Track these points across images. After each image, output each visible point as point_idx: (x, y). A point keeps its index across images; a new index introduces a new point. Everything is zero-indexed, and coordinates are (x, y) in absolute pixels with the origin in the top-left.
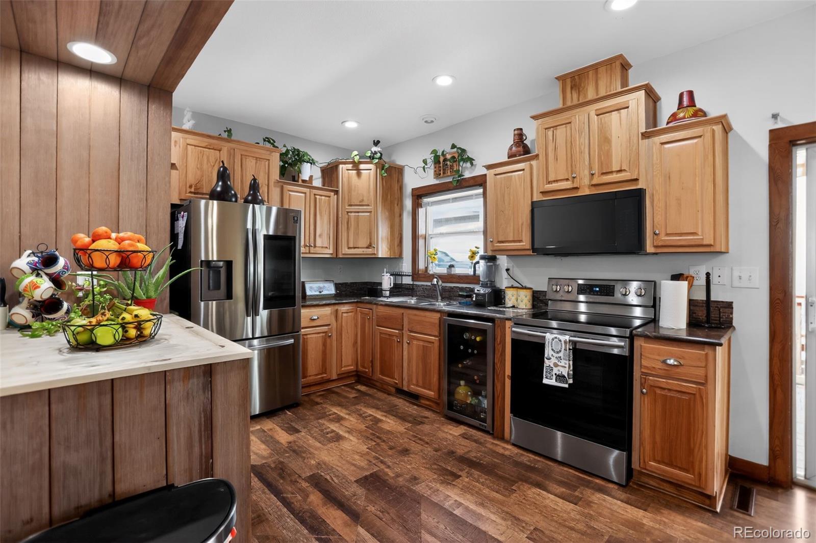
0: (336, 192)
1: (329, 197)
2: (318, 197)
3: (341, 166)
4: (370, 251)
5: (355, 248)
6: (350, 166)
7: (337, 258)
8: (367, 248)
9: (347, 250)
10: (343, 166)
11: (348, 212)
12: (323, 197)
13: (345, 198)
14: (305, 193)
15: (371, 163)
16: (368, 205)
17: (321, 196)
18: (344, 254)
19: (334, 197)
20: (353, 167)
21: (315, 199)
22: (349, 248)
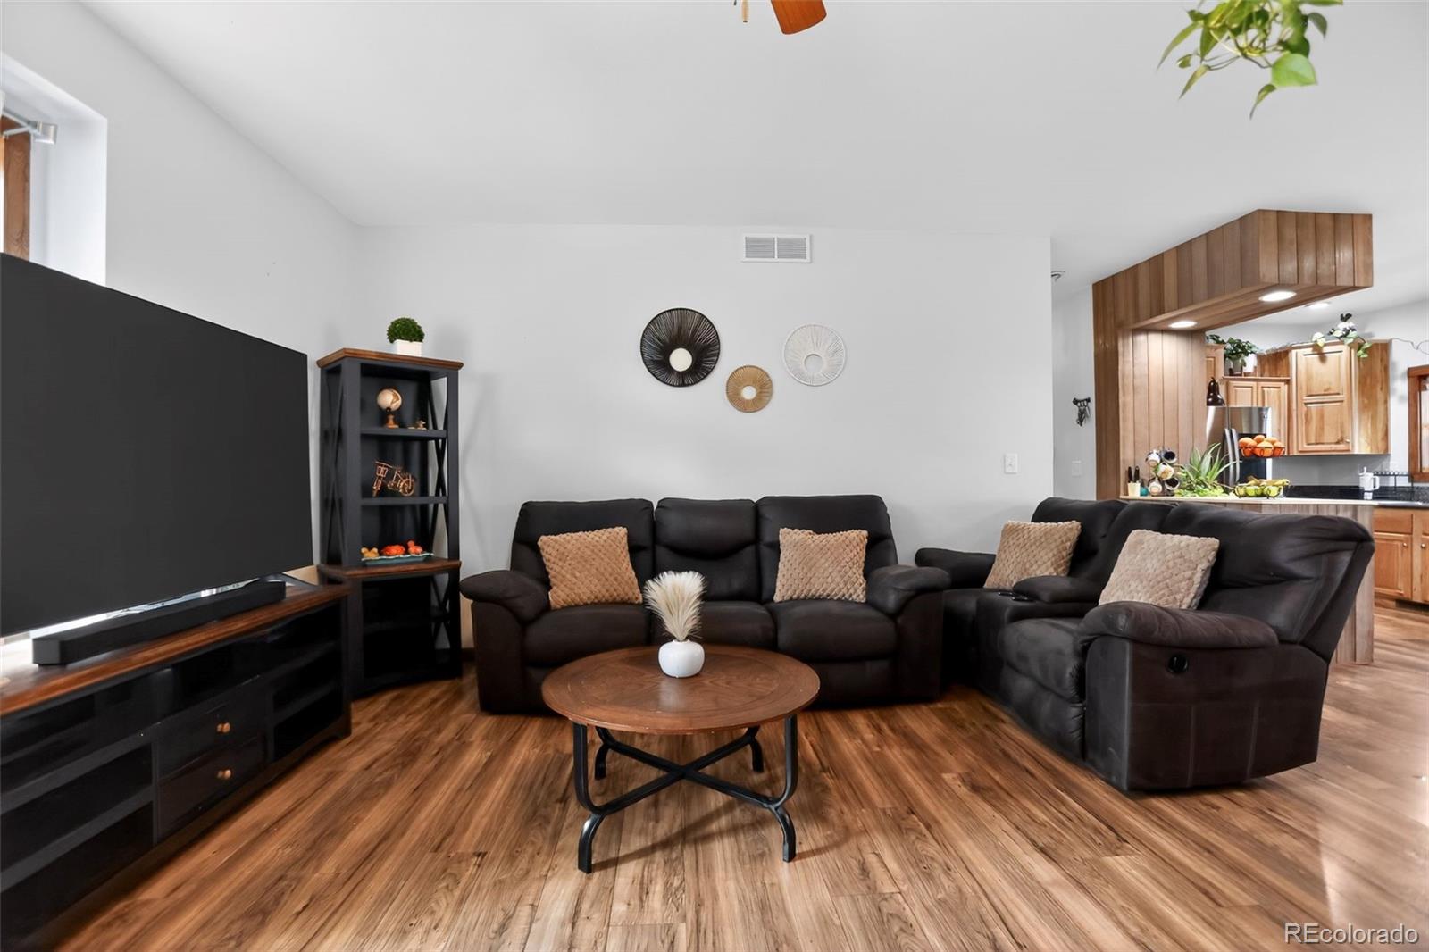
0: (1288, 382)
1: (1279, 388)
2: (1265, 389)
3: (1294, 352)
4: (1342, 447)
5: (1317, 444)
6: (1309, 351)
7: (1288, 456)
8: (1338, 443)
9: (1306, 446)
10: (1298, 350)
11: (1306, 404)
12: (1272, 389)
13: (1301, 388)
14: (1252, 387)
15: (1343, 343)
16: (1338, 394)
17: (1269, 387)
18: (1301, 452)
19: (1284, 387)
20: (1313, 350)
21: (1263, 392)
22: (1308, 444)
